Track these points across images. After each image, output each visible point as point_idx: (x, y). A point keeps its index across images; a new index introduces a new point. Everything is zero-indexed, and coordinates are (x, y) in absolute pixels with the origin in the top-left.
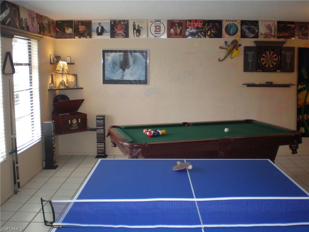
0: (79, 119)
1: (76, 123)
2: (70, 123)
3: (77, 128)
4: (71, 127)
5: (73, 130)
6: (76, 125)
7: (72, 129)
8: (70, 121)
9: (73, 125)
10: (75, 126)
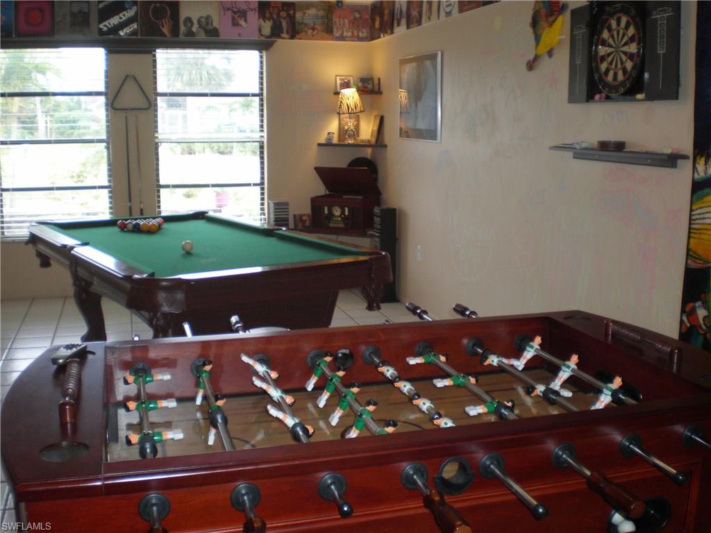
0: (346, 209)
1: (340, 216)
2: (326, 212)
3: (342, 226)
4: (329, 222)
5: (333, 228)
6: (340, 219)
7: (331, 225)
8: (326, 208)
9: (335, 219)
10: (338, 221)
